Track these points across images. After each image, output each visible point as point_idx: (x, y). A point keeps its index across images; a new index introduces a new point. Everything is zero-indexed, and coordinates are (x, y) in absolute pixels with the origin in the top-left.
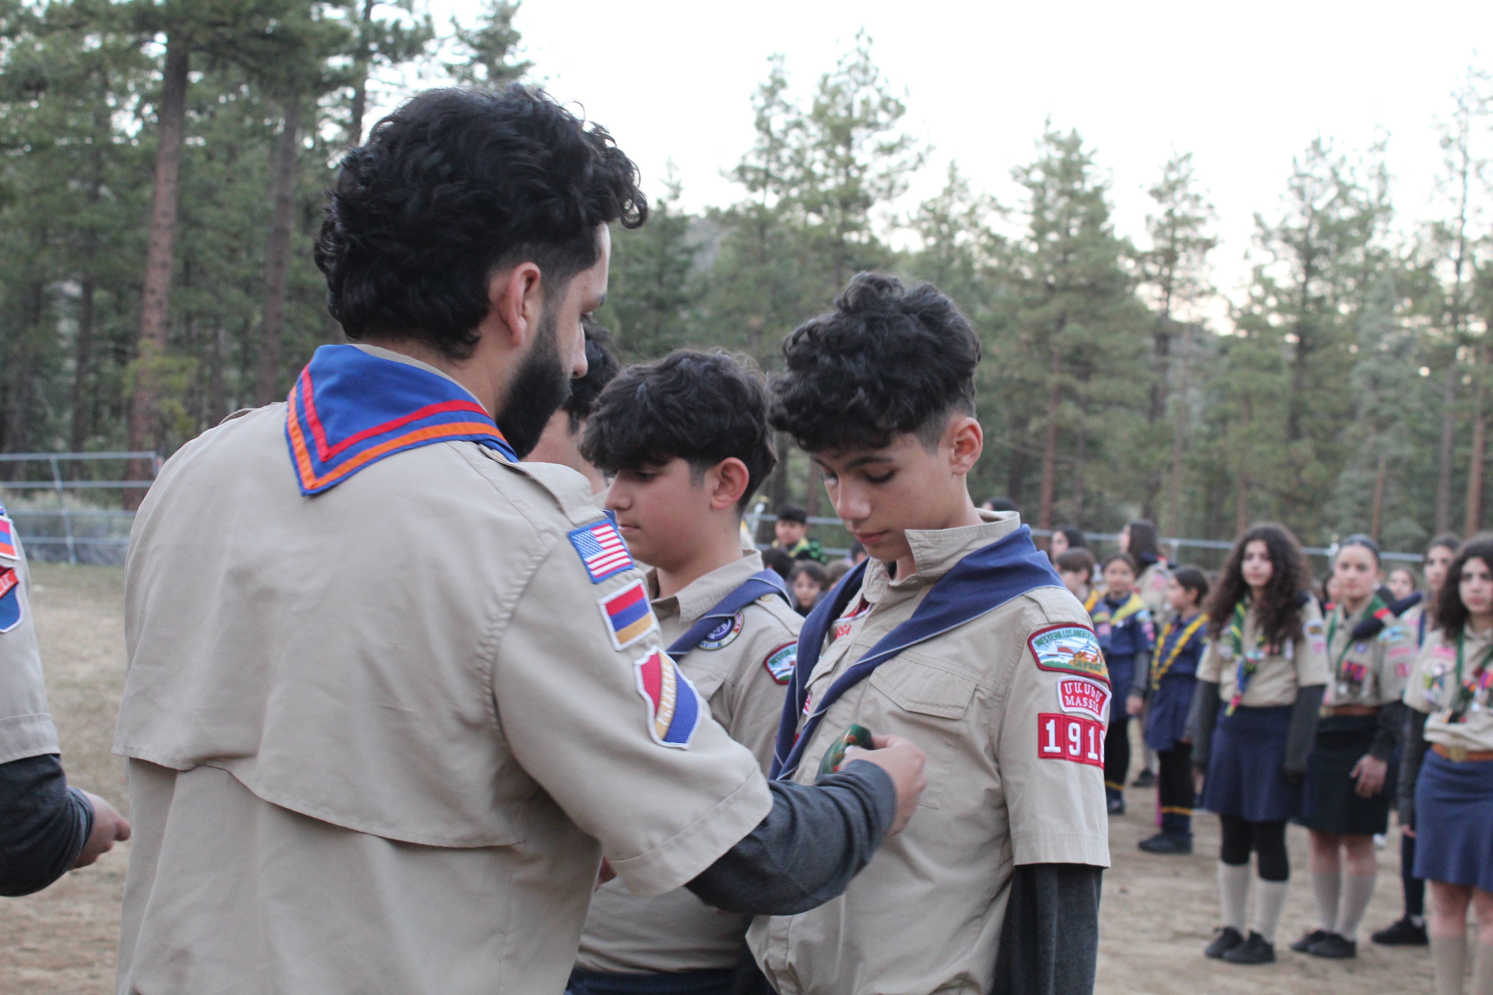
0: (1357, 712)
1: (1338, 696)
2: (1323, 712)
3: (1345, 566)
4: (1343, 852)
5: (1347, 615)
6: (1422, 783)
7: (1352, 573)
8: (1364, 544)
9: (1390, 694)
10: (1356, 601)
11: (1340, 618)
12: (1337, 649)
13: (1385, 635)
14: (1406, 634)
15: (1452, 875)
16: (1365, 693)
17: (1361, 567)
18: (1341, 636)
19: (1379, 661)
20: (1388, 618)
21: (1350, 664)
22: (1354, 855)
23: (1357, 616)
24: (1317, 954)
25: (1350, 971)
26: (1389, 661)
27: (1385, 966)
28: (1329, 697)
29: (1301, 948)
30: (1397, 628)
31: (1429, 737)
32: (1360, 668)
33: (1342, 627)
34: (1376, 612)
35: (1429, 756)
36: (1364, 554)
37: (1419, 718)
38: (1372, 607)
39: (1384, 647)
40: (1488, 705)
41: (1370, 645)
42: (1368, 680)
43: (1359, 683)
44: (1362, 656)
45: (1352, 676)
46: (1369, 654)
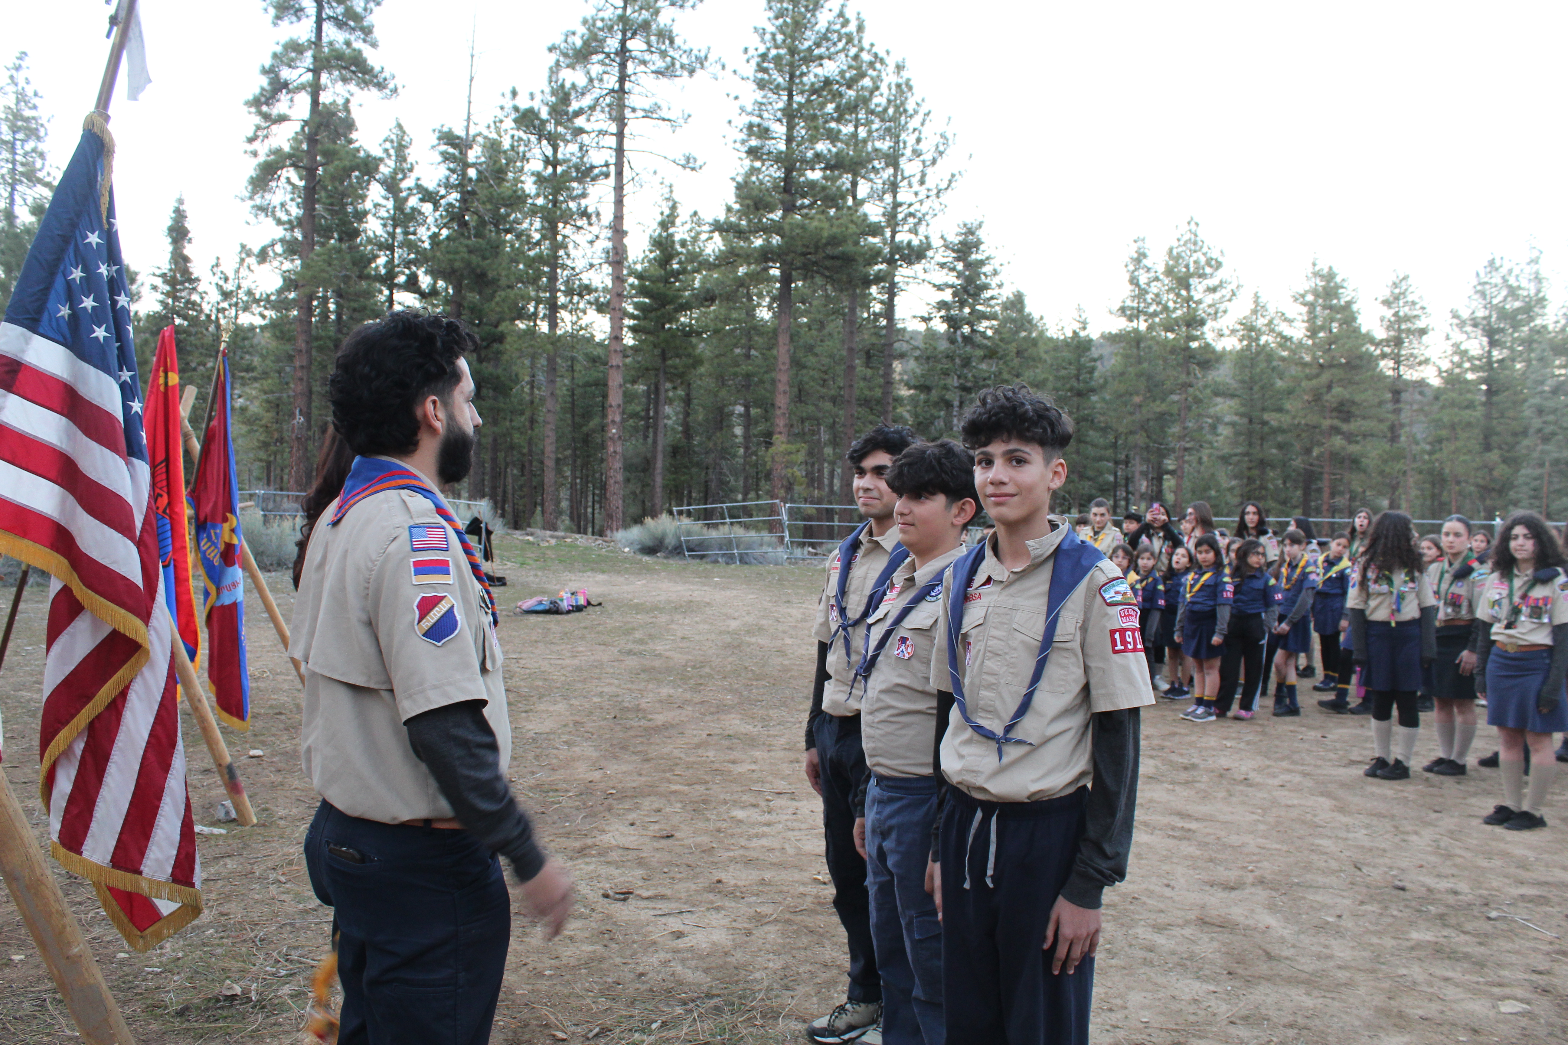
0: (1459, 624)
1: (1446, 614)
2: (1437, 624)
3: (1447, 534)
4: (1455, 710)
5: (1451, 564)
6: (1490, 666)
7: (1451, 538)
8: (1459, 520)
10: (1456, 555)
11: (1446, 566)
12: (1444, 586)
13: (1475, 574)
14: (1487, 575)
15: (1511, 724)
16: (1464, 611)
17: (1457, 535)
18: (1448, 577)
19: (1471, 592)
20: (1475, 565)
21: (1453, 595)
22: (1461, 712)
23: (1457, 565)
24: (1439, 773)
26: (1476, 592)
27: (1483, 780)
28: (1441, 615)
30: (1480, 572)
31: (1493, 638)
32: (1459, 596)
33: (1448, 572)
34: (1468, 562)
35: (1494, 650)
36: (1459, 527)
37: (1487, 626)
38: (1467, 558)
39: (1473, 583)
40: (1531, 616)
41: (1465, 582)
42: (1465, 604)
43: (1459, 606)
44: (1460, 589)
45: (1454, 602)
46: (1465, 588)
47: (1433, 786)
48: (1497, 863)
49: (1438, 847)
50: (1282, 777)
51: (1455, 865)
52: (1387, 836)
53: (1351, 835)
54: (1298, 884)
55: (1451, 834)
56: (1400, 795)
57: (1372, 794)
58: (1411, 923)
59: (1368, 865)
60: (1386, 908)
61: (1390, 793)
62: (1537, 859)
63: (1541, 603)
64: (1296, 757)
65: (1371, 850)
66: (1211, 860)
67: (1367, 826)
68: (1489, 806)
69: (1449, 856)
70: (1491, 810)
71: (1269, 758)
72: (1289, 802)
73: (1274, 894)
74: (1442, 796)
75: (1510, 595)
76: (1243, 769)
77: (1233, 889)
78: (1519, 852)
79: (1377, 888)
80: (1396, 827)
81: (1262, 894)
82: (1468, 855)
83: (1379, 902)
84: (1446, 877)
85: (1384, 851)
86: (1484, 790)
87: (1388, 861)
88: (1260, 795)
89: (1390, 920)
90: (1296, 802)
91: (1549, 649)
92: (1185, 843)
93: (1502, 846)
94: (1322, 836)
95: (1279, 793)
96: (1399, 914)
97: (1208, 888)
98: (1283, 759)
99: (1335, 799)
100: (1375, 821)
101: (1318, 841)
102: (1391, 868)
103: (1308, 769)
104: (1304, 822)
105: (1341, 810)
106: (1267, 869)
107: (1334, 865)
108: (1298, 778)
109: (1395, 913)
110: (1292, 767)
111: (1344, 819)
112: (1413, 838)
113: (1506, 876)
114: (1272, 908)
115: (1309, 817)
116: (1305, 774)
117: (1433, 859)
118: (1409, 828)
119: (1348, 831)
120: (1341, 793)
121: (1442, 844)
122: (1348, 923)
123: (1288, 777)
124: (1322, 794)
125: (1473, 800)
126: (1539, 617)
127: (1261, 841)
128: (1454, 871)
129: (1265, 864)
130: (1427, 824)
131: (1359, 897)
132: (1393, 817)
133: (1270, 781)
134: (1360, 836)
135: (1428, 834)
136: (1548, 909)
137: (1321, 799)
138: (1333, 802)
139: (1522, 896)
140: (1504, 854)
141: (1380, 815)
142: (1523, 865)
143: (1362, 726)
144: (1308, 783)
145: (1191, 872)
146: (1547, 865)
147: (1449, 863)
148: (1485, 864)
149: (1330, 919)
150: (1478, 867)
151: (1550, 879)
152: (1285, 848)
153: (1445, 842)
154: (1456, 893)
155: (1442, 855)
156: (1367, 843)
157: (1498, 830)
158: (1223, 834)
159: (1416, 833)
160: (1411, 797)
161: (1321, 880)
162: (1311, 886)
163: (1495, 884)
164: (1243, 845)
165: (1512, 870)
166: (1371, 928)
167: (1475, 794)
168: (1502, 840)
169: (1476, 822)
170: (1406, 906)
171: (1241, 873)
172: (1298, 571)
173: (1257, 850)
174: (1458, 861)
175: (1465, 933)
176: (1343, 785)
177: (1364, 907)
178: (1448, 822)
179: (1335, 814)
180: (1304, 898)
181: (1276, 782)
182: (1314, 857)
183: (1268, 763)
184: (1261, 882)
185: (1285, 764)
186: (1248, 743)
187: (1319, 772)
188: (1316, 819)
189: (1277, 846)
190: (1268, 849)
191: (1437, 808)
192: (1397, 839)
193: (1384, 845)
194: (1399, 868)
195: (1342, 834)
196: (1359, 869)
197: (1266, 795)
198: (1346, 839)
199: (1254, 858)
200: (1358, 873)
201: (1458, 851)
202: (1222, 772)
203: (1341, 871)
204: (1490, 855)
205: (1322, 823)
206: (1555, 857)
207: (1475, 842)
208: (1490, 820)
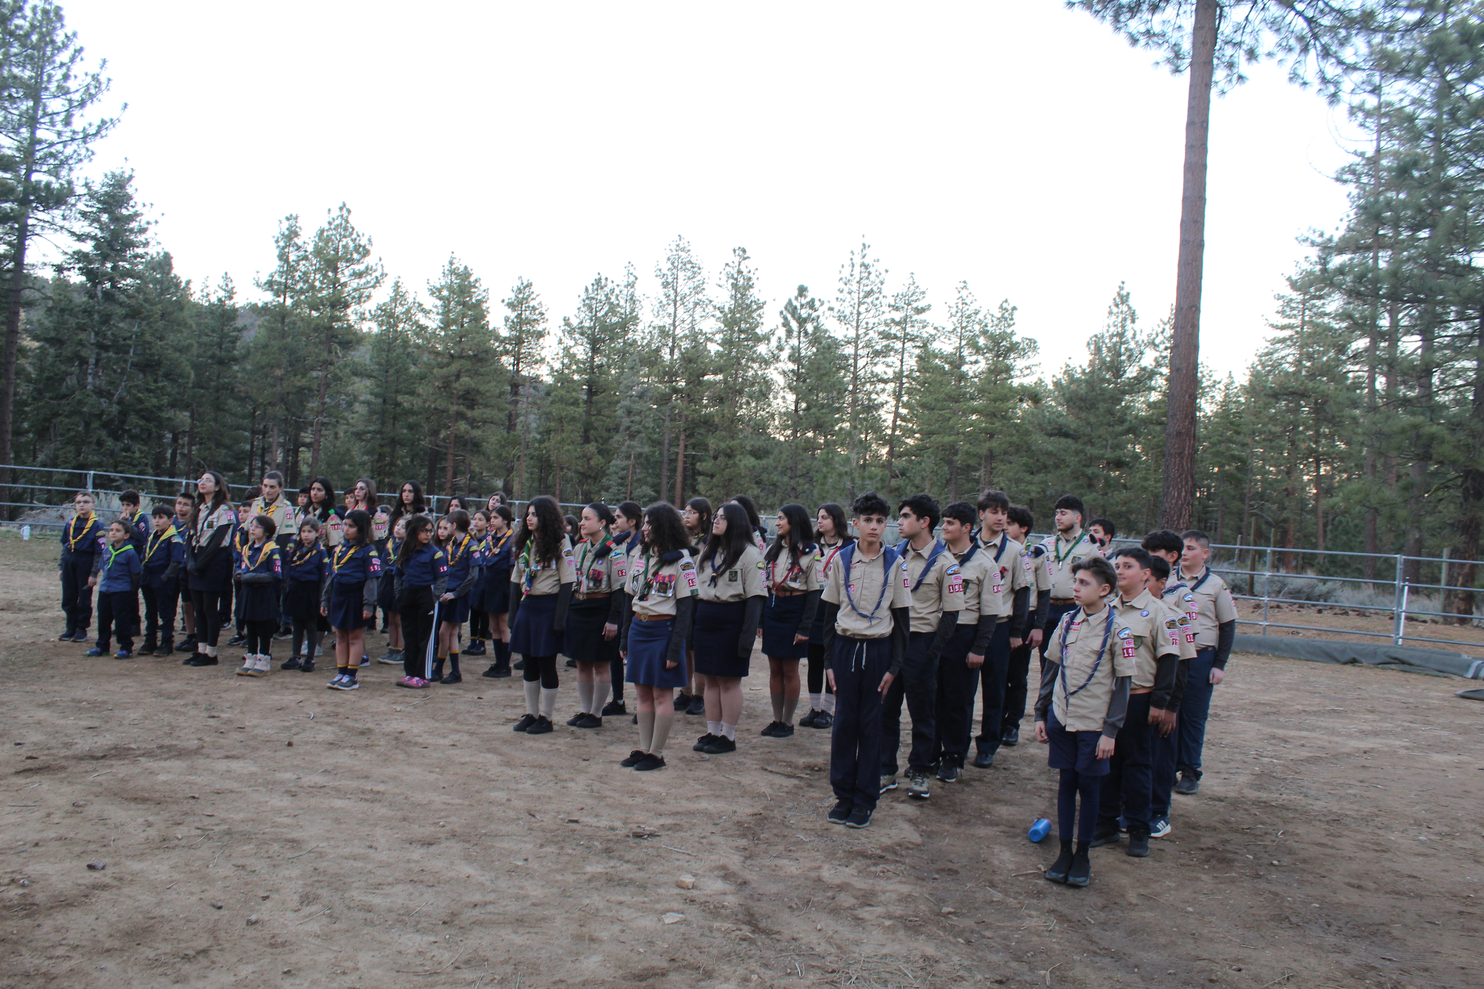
0: (600, 596)
1: (588, 588)
2: (580, 597)
4: (594, 671)
5: (592, 545)
6: (632, 633)
9: (616, 587)
11: (589, 546)
12: (587, 564)
13: (611, 555)
14: (622, 555)
15: (642, 681)
16: (603, 586)
18: (590, 556)
19: (609, 569)
20: (613, 546)
21: (595, 571)
22: (599, 673)
23: (597, 546)
24: (581, 726)
25: (597, 734)
26: (615, 568)
27: (615, 730)
28: (583, 589)
29: (572, 723)
30: (617, 552)
31: (633, 608)
32: (600, 573)
33: (588, 552)
34: (607, 544)
35: (634, 619)
37: (628, 598)
38: (605, 540)
39: (611, 561)
40: (659, 591)
41: (605, 561)
42: (604, 580)
43: (600, 581)
44: (600, 566)
45: (596, 578)
46: (604, 565)
47: (578, 738)
48: (639, 800)
49: (592, 791)
50: (452, 737)
51: (608, 806)
52: (550, 784)
53: (520, 786)
54: (485, 834)
55: (600, 778)
56: (554, 747)
58: (584, 859)
59: (539, 811)
60: (562, 848)
61: (545, 746)
62: (668, 794)
63: (667, 580)
64: (460, 718)
65: (539, 798)
66: (405, 819)
67: (532, 777)
68: (626, 752)
69: (602, 798)
70: (627, 755)
71: (437, 721)
72: (463, 760)
73: (467, 845)
74: (587, 746)
75: (646, 572)
76: (416, 731)
77: (430, 844)
78: (654, 789)
79: (551, 831)
80: (555, 776)
81: (456, 847)
82: (617, 795)
83: (556, 843)
84: (603, 816)
85: (550, 798)
86: (618, 739)
87: (554, 806)
88: (434, 755)
89: (567, 858)
90: (468, 759)
91: (672, 618)
92: (377, 806)
93: (640, 784)
94: (495, 789)
95: (452, 752)
96: (574, 853)
97: (408, 846)
98: (449, 720)
99: (500, 754)
100: (537, 773)
101: (493, 794)
102: (559, 812)
103: (473, 728)
104: (478, 777)
105: (508, 764)
106: (456, 822)
107: (511, 814)
108: (465, 738)
109: (570, 851)
110: (458, 727)
111: (512, 772)
112: (571, 784)
113: (648, 811)
114: (468, 858)
115: (481, 772)
116: (472, 734)
117: (589, 801)
118: (566, 776)
119: (517, 783)
120: (505, 749)
121: (595, 788)
122: (534, 865)
123: (457, 737)
124: (489, 751)
125: (611, 748)
126: (665, 592)
127: (445, 798)
128: (608, 810)
129: (453, 819)
130: (580, 771)
131: (539, 842)
132: (551, 767)
133: (441, 741)
134: (528, 786)
135: (582, 780)
136: (683, 834)
137: (489, 756)
138: (500, 758)
139: (662, 825)
140: (643, 792)
141: (541, 767)
142: (659, 800)
143: (510, 687)
144: (475, 741)
145: (389, 832)
146: (676, 798)
147: (602, 804)
148: (630, 801)
149: (520, 863)
150: (626, 805)
151: (679, 809)
152: (467, 803)
153: (596, 786)
154: (613, 829)
155: (595, 797)
156: (534, 792)
158: (409, 793)
159: (572, 780)
160: (563, 749)
161: (504, 829)
162: (496, 836)
163: (641, 819)
164: (430, 802)
165: (651, 805)
166: (554, 867)
167: (612, 743)
168: (638, 780)
169: (617, 767)
170: (578, 845)
171: (433, 829)
172: (462, 548)
173: (444, 807)
174: (610, 801)
175: (628, 861)
176: (505, 742)
177: (544, 849)
178: (596, 768)
179: (504, 768)
180: (493, 847)
181: (447, 742)
182: (493, 809)
183: (437, 725)
184: (454, 835)
185: (451, 725)
186: (415, 707)
187: (483, 730)
188: (489, 774)
189: (460, 801)
190: (453, 805)
191: (584, 757)
192: (558, 787)
193: (548, 793)
194: (565, 812)
195: (513, 786)
196: (534, 816)
197: (440, 755)
198: (517, 790)
199: (443, 814)
200: (533, 819)
201: (608, 793)
202: (397, 735)
203: (519, 819)
204: (632, 794)
205: (493, 777)
206: (681, 791)
207: (619, 784)
208: (627, 763)
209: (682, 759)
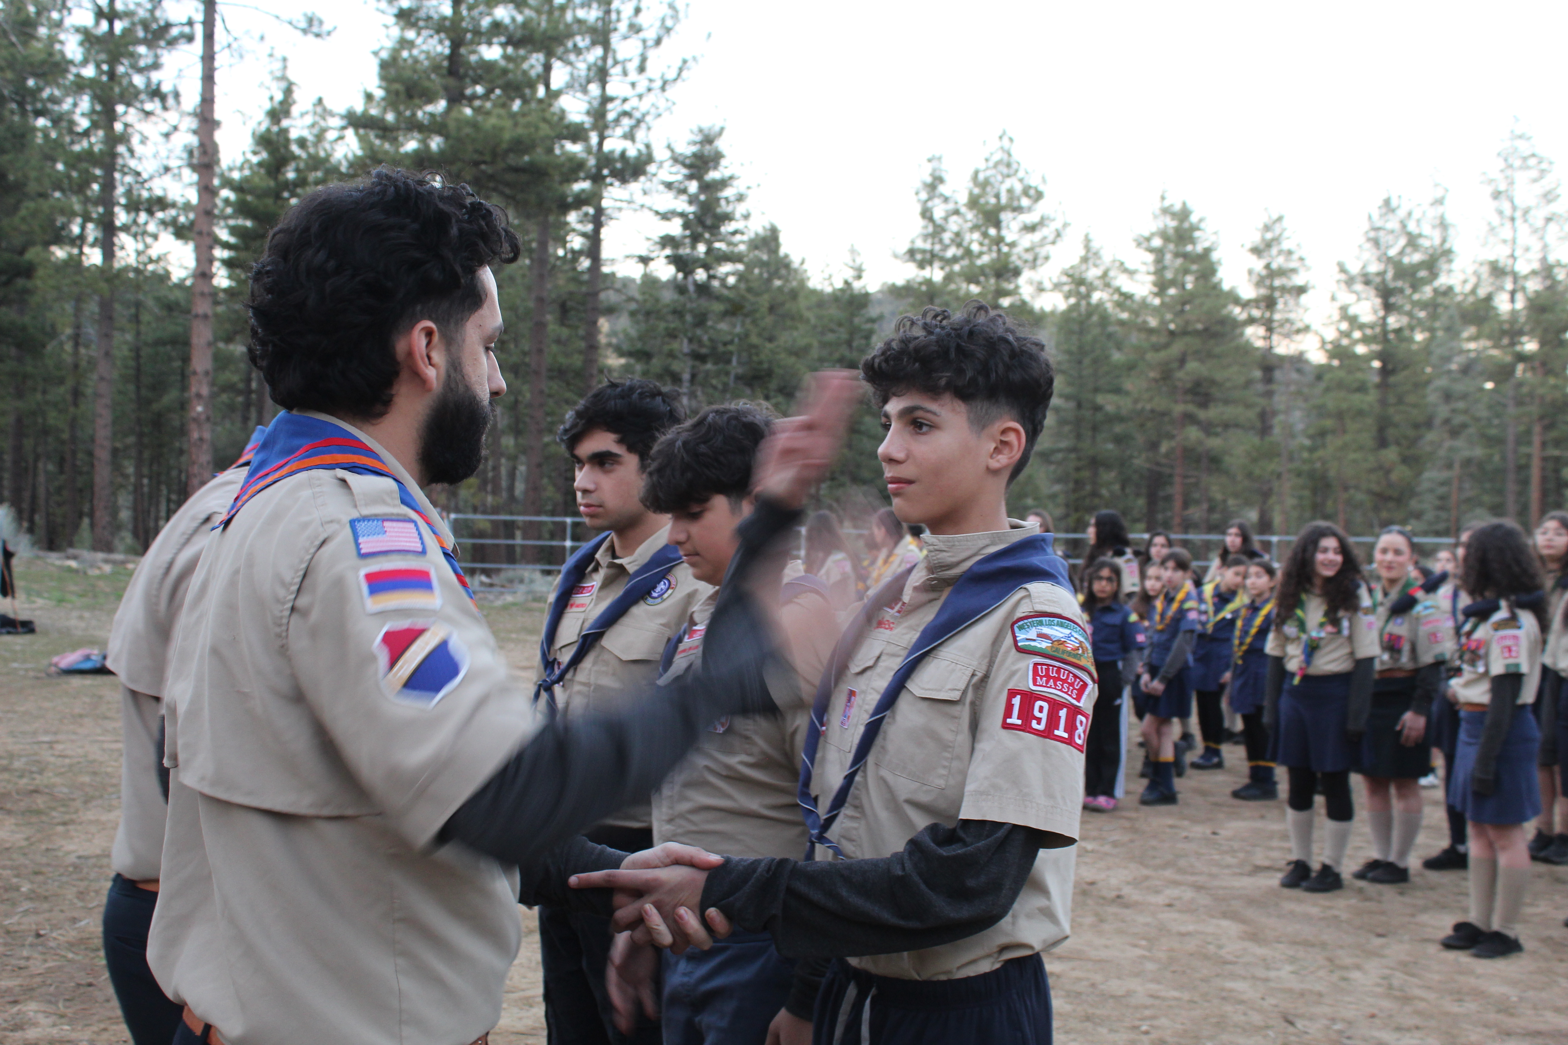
0: (1401, 675)
1: (1382, 662)
3: (1384, 551)
4: (1393, 793)
5: (1386, 594)
7: (1390, 556)
8: (1400, 533)
9: (1425, 658)
10: (1392, 581)
11: (1379, 596)
12: (1379, 623)
13: (1418, 608)
14: (1437, 607)
16: (1405, 659)
17: (1397, 552)
18: (1382, 611)
19: (1414, 632)
20: (1420, 595)
21: (1391, 635)
22: (1402, 796)
23: (1394, 594)
24: (1375, 880)
25: (1402, 894)
26: (1423, 630)
27: (1432, 888)
29: (1360, 875)
30: (1428, 603)
32: (1399, 638)
33: (1382, 604)
34: (1410, 590)
36: (1399, 541)
38: (1408, 586)
39: (1417, 619)
41: (1405, 618)
42: (1406, 648)
43: (1400, 651)
44: (1400, 628)
45: (1392, 645)
46: (1406, 625)
47: (1368, 899)
48: (1471, 1006)
49: (1390, 987)
50: (1168, 892)
51: (1418, 1013)
52: (1321, 973)
53: (1272, 974)
55: (1404, 966)
57: (1292, 913)
59: (1301, 1016)
61: (1314, 911)
62: (1521, 999)
64: (1182, 863)
65: (1302, 994)
66: (1088, 1018)
67: (1292, 960)
69: (1406, 999)
71: (1146, 866)
72: (1183, 929)
74: (1383, 913)
76: (1114, 882)
78: (1497, 989)
80: (1330, 960)
82: (1432, 996)
84: (1408, 1030)
85: (1320, 995)
86: (1435, 903)
87: (1326, 1010)
88: (1141, 919)
90: (1191, 928)
93: (1472, 981)
94: (1233, 976)
95: (1167, 916)
98: (1165, 866)
99: (1243, 921)
100: (1301, 954)
101: (1229, 985)
102: (1333, 1020)
103: (1201, 879)
104: (1206, 957)
105: (1255, 937)
107: (1257, 1019)
108: (1189, 894)
110: (1178, 877)
111: (1261, 951)
112: (1355, 975)
113: (1486, 1026)
115: (1212, 949)
116: (1199, 888)
117: (1386, 1004)
118: (1348, 961)
119: (1268, 968)
120: (1250, 913)
121: (1396, 983)
123: (1175, 892)
124: (1225, 915)
125: (1424, 918)
126: (1474, 666)
127: (1153, 987)
128: (1416, 1021)
129: (1163, 1021)
130: (1372, 954)
132: (1323, 945)
133: (1153, 899)
134: (1285, 974)
135: (1374, 969)
137: (1225, 923)
138: (1242, 927)
140: (1478, 994)
141: (1307, 944)
142: (1506, 1009)
143: (1262, 817)
144: (1204, 900)
146: (1535, 1007)
147: (1408, 1009)
148: (1455, 1008)
150: (1447, 1014)
151: (1541, 1027)
152: (1186, 996)
153: (1398, 978)
155: (1396, 998)
156: (1295, 984)
157: (1463, 958)
158: (1098, 978)
159: (1358, 967)
160: (1344, 916)
164: (1129, 994)
165: (1492, 1016)
167: (1425, 909)
168: (1471, 972)
169: (1433, 949)
173: (1150, 1001)
174: (1421, 1005)
176: (1251, 901)
178: (1397, 950)
179: (1247, 944)
181: (1161, 899)
182: (1228, 1008)
183: (1146, 872)
185: (1168, 873)
186: (1115, 844)
187: (1216, 883)
188: (1222, 952)
189: (1176, 994)
190: (1164, 999)
191: (1380, 930)
192: (1335, 978)
193: (1318, 987)
194: (1343, 1020)
195: (1261, 973)
196: (1291, 1023)
197: (1149, 920)
198: (1267, 980)
199: (1147, 1013)
200: (1291, 1029)
201: (1417, 992)
202: (1086, 887)
203: (1267, 1027)
204: (1459, 996)
205: (1230, 958)
206: (1544, 995)
207: (1437, 977)
208: (1449, 945)
209: (1547, 941)
